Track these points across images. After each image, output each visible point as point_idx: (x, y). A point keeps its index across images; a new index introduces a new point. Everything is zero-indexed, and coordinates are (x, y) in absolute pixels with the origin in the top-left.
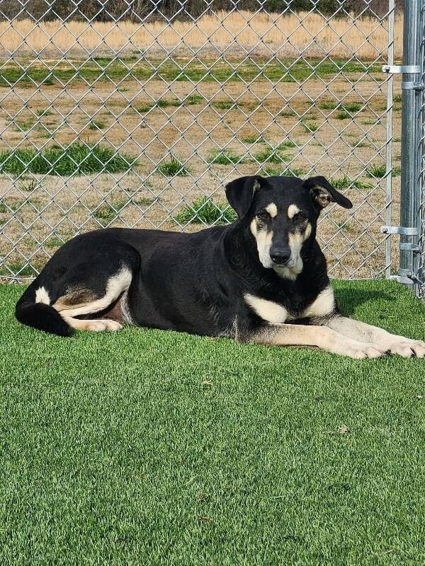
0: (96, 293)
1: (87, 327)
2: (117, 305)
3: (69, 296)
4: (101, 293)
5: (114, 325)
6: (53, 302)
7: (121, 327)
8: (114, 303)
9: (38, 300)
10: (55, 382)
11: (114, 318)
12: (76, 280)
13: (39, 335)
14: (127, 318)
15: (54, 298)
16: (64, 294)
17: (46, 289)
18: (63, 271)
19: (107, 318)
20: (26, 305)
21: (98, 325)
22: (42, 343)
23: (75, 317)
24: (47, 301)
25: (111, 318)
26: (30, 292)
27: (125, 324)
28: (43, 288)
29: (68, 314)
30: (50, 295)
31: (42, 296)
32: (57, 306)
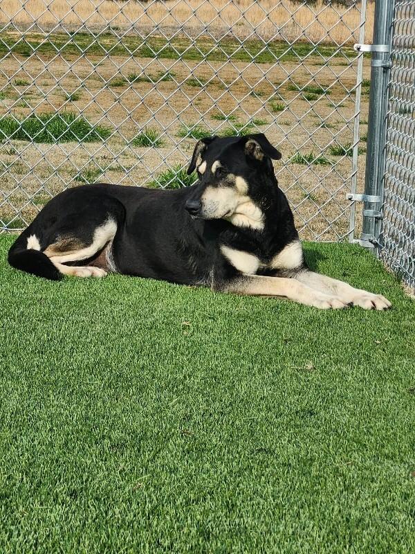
0: (83, 241)
1: (75, 272)
2: (102, 253)
3: (59, 244)
4: (88, 241)
5: (99, 272)
6: (43, 249)
7: (106, 274)
8: (100, 252)
9: (29, 247)
10: (47, 317)
11: (100, 266)
13: (29, 278)
14: (112, 266)
15: (45, 244)
16: (54, 241)
17: (37, 237)
18: (53, 221)
19: (92, 265)
20: (18, 251)
21: (85, 272)
22: (32, 284)
23: (64, 264)
24: (38, 248)
25: (95, 266)
26: (22, 240)
27: (109, 271)
28: (34, 235)
29: (57, 260)
30: (40, 243)
31: (33, 243)
32: (48, 253)
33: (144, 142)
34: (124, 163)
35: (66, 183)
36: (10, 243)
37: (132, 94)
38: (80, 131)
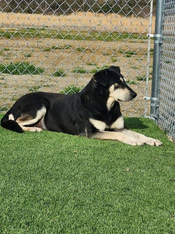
0: (32, 116)
1: (29, 130)
2: (40, 122)
3: (22, 117)
4: (34, 116)
5: (39, 130)
6: (15, 120)
7: (42, 130)
8: (39, 121)
10: (17, 149)
11: (39, 127)
12: (25, 111)
13: (10, 132)
14: (44, 127)
15: (16, 118)
16: (20, 117)
17: (13, 115)
18: (20, 108)
19: (36, 127)
20: (5, 121)
21: (33, 129)
22: (11, 135)
23: (24, 126)
24: (13, 119)
25: (37, 127)
26: (7, 116)
27: (43, 129)
29: (21, 124)
30: (14, 117)
31: (11, 117)
32: (17, 121)
33: (58, 74)
34: (49, 83)
35: (25, 92)
36: (2, 117)
37: (53, 54)
38: (31, 70)
